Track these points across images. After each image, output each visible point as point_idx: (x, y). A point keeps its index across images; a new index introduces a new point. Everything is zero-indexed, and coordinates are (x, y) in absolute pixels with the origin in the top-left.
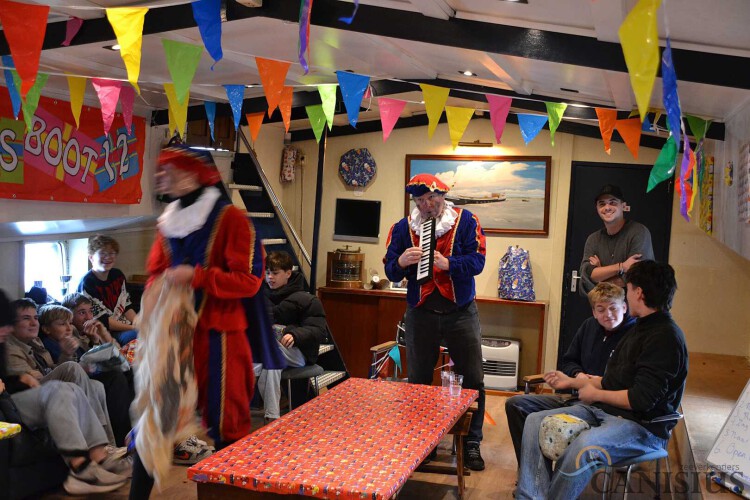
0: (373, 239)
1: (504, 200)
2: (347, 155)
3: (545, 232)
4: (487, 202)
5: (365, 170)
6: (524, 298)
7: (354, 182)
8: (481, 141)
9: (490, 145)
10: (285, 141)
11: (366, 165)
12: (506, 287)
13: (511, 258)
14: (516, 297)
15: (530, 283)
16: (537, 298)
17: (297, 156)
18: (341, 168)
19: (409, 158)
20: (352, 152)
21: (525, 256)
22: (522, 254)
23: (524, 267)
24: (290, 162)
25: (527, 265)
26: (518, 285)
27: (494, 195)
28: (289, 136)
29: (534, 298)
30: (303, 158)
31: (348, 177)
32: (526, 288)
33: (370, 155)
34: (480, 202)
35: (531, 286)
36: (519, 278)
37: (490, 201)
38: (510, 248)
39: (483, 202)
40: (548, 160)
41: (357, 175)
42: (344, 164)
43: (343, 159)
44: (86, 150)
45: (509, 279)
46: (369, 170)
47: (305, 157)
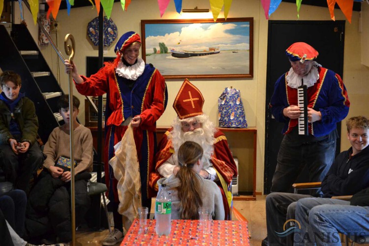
1: (219, 52)
2: (93, 21)
3: (250, 75)
4: (206, 54)
5: (109, 33)
6: (239, 126)
8: (199, 8)
9: (207, 11)
10: (40, 11)
11: (109, 29)
12: (226, 118)
13: (228, 96)
14: (234, 126)
15: (242, 114)
16: (249, 125)
17: (51, 23)
18: (89, 33)
19: (144, 23)
20: (97, 19)
21: (237, 95)
22: (236, 93)
23: (238, 103)
24: (46, 28)
25: (240, 101)
26: (235, 116)
27: (211, 49)
28: (42, 7)
29: (247, 125)
30: (56, 25)
31: (96, 40)
32: (240, 119)
33: (112, 22)
34: (200, 55)
35: (244, 117)
36: (235, 111)
37: (208, 54)
38: (226, 89)
39: (203, 55)
40: (251, 21)
42: (91, 29)
43: (90, 25)
45: (227, 112)
46: (113, 34)
47: (58, 23)
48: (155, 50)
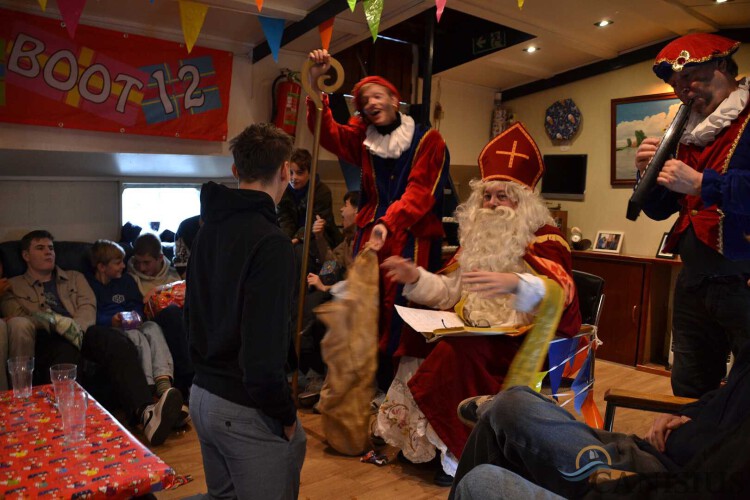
0: (579, 196)
2: (551, 108)
5: (569, 121)
7: (559, 135)
10: (496, 101)
11: (570, 116)
17: (507, 115)
18: (547, 123)
19: (615, 103)
20: (557, 105)
24: (500, 121)
28: (499, 96)
30: (512, 117)
31: (553, 132)
33: (574, 105)
41: (562, 128)
43: (548, 113)
44: (121, 77)
46: (573, 121)
47: (515, 115)
48: (629, 141)
